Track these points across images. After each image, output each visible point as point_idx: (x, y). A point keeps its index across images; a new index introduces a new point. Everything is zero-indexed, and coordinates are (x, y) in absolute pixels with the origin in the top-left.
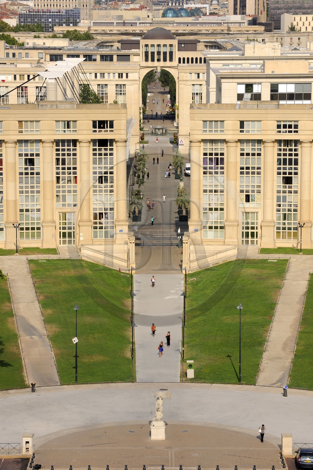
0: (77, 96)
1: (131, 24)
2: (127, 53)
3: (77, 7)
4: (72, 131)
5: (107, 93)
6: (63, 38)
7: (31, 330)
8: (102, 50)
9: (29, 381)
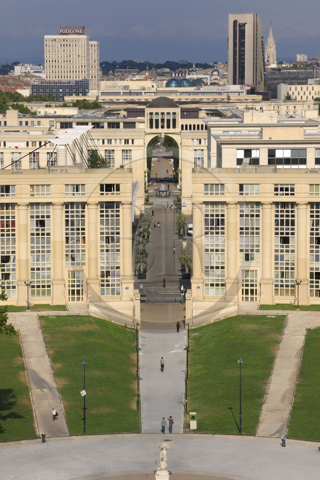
0: (85, 161)
1: (137, 93)
2: (133, 120)
3: (86, 78)
4: (80, 194)
5: (114, 158)
6: (73, 107)
7: (41, 383)
8: (109, 118)
9: (40, 432)
